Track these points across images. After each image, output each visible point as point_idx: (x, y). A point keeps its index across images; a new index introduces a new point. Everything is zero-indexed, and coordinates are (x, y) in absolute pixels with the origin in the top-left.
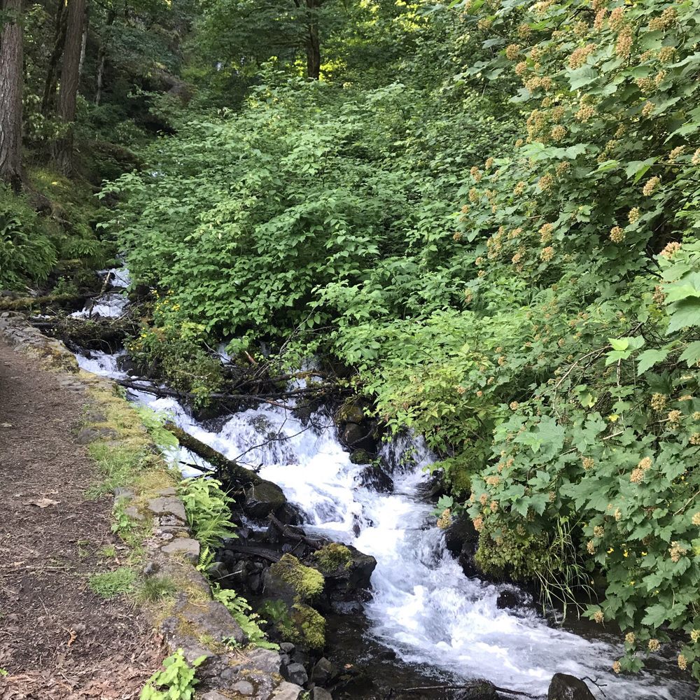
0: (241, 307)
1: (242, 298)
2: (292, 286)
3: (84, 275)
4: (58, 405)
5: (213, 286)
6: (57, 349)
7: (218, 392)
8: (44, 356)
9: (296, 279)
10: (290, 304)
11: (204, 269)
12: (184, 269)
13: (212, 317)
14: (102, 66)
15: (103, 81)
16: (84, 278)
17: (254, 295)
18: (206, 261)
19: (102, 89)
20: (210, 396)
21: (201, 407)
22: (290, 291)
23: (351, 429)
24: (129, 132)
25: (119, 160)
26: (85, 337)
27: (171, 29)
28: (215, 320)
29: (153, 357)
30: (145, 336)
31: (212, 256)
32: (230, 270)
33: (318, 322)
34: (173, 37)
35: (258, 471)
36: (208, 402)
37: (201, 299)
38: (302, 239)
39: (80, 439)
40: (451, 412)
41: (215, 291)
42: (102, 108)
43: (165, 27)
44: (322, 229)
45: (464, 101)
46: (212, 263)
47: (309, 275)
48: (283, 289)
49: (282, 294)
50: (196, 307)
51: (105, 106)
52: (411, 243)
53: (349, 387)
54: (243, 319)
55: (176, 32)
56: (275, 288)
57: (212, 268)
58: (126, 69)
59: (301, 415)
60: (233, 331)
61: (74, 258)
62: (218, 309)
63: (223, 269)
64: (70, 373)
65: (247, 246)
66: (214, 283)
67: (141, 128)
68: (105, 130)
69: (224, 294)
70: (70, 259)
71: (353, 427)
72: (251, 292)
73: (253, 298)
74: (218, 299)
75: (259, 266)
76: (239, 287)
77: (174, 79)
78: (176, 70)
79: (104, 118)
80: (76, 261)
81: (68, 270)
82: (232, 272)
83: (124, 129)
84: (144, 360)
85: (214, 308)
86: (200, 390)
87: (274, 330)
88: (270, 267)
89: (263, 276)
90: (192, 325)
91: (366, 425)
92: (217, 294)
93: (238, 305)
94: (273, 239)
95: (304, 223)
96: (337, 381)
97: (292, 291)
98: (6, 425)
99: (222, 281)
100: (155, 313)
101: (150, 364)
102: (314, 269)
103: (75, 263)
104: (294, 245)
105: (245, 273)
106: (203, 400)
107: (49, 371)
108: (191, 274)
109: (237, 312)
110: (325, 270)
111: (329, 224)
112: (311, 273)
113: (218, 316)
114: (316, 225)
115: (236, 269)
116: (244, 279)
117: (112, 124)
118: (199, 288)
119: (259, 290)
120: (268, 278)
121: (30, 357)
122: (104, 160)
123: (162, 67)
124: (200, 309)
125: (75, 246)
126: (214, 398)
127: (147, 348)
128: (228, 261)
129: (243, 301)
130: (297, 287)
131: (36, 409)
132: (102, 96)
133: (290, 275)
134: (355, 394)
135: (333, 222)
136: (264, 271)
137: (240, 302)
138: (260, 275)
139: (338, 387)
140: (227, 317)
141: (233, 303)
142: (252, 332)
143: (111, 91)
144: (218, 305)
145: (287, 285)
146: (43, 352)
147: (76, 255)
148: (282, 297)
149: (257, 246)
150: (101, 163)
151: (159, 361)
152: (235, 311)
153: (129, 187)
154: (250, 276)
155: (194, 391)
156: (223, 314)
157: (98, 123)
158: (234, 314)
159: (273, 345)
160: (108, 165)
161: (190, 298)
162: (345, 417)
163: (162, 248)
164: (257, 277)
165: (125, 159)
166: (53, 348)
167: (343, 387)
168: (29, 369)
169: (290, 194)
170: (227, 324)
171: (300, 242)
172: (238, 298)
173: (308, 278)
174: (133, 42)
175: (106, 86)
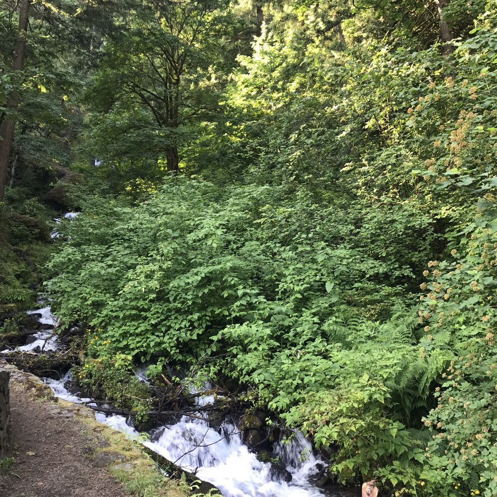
0: (156, 341)
1: (156, 334)
2: (196, 324)
3: (21, 316)
4: (61, 432)
5: (134, 325)
6: (38, 383)
7: (152, 410)
8: (29, 389)
9: (199, 319)
10: (195, 337)
11: (128, 313)
12: (110, 313)
13: (133, 349)
14: (16, 161)
15: (15, 172)
16: (21, 319)
17: (166, 331)
18: (129, 307)
19: (14, 176)
20: (147, 413)
21: (141, 422)
22: (194, 328)
23: (253, 434)
24: (34, 207)
25: (28, 227)
26: (39, 368)
27: (64, 135)
28: (136, 351)
29: (95, 382)
30: (87, 366)
31: (134, 303)
32: (147, 313)
33: (215, 350)
34: (64, 141)
35: (195, 474)
36: (146, 418)
37: (125, 335)
38: (206, 291)
39: (97, 463)
40: (362, 426)
41: (137, 329)
42: (14, 190)
43: (59, 135)
44: (219, 283)
45: (297, 194)
46: (133, 308)
47: (209, 316)
48: (189, 327)
49: (188, 330)
50: (120, 342)
51: (17, 188)
52: (280, 292)
53: (248, 401)
54: (157, 349)
55: (66, 138)
56: (182, 326)
57: (134, 312)
58: (32, 163)
59: (213, 424)
60: (148, 359)
61: (10, 303)
62: (138, 342)
63: (142, 313)
64: (52, 402)
65: (162, 296)
66: (136, 324)
67: (43, 204)
68: (15, 205)
69: (142, 331)
70: (7, 304)
71: (254, 432)
72: (163, 329)
73: (165, 333)
74: (138, 335)
75: (169, 310)
76: (155, 326)
77: (66, 170)
78: (67, 164)
79: (16, 197)
80: (12, 305)
81: (6, 312)
82: (149, 315)
83: (30, 205)
84: (88, 385)
85: (135, 341)
86: (139, 408)
87: (180, 357)
88: (178, 311)
89: (173, 317)
90: (123, 356)
91: (263, 430)
92: (137, 331)
93: (153, 339)
94: (180, 290)
95: (207, 280)
96: (239, 397)
97: (196, 328)
98: (31, 453)
99: (141, 321)
100: (89, 347)
101: (94, 388)
102: (213, 312)
103: (11, 307)
104: (200, 295)
105: (159, 315)
106: (142, 417)
107: (37, 401)
108: (117, 317)
109: (154, 344)
110: (221, 312)
111: (226, 281)
112: (210, 315)
113: (137, 348)
114: (215, 281)
115: (152, 313)
116: (159, 319)
117: (21, 201)
118: (124, 327)
119: (170, 327)
120: (176, 318)
121: (17, 390)
122: (17, 227)
123: (57, 162)
124: (125, 343)
125: (11, 294)
126: (150, 414)
127: (90, 375)
128: (146, 307)
129: (158, 336)
130: (199, 325)
131: (47, 437)
132: (14, 182)
133: (196, 316)
134: (253, 406)
135: (230, 279)
136: (173, 313)
137: (155, 337)
138: (170, 316)
139: (239, 401)
140: (145, 349)
141: (149, 338)
142: (163, 359)
143: (20, 178)
144: (138, 339)
145: (192, 323)
146: (27, 385)
147: (11, 300)
148: (189, 332)
149: (169, 295)
150: (15, 229)
151: (100, 385)
152: (152, 344)
153: (70, 257)
154: (163, 317)
155: (134, 409)
156: (142, 346)
157: (11, 200)
158: (151, 346)
159: (179, 368)
160: (20, 231)
161: (117, 335)
162: (248, 425)
163: (93, 299)
164: (167, 318)
165: (32, 226)
166: (35, 382)
167: (243, 401)
168: (20, 401)
169: (192, 259)
170: (144, 353)
171: (204, 293)
172: (153, 334)
173: (208, 318)
174: (39, 146)
175: (17, 175)
